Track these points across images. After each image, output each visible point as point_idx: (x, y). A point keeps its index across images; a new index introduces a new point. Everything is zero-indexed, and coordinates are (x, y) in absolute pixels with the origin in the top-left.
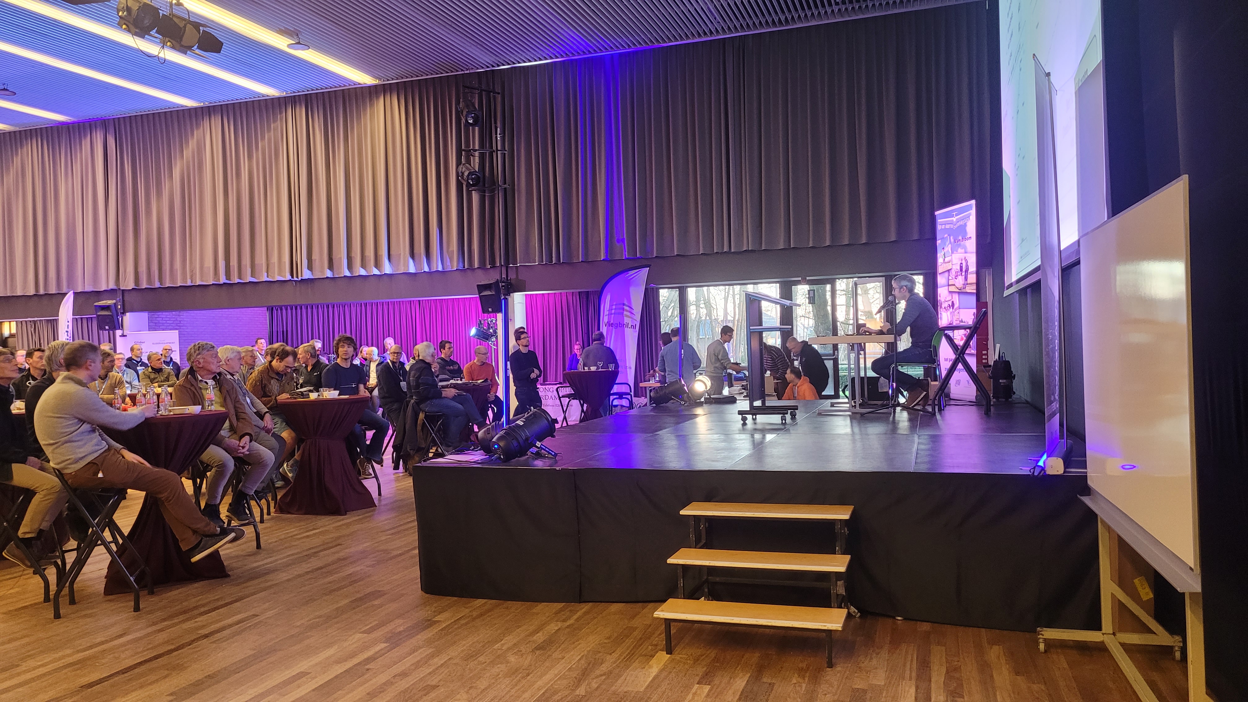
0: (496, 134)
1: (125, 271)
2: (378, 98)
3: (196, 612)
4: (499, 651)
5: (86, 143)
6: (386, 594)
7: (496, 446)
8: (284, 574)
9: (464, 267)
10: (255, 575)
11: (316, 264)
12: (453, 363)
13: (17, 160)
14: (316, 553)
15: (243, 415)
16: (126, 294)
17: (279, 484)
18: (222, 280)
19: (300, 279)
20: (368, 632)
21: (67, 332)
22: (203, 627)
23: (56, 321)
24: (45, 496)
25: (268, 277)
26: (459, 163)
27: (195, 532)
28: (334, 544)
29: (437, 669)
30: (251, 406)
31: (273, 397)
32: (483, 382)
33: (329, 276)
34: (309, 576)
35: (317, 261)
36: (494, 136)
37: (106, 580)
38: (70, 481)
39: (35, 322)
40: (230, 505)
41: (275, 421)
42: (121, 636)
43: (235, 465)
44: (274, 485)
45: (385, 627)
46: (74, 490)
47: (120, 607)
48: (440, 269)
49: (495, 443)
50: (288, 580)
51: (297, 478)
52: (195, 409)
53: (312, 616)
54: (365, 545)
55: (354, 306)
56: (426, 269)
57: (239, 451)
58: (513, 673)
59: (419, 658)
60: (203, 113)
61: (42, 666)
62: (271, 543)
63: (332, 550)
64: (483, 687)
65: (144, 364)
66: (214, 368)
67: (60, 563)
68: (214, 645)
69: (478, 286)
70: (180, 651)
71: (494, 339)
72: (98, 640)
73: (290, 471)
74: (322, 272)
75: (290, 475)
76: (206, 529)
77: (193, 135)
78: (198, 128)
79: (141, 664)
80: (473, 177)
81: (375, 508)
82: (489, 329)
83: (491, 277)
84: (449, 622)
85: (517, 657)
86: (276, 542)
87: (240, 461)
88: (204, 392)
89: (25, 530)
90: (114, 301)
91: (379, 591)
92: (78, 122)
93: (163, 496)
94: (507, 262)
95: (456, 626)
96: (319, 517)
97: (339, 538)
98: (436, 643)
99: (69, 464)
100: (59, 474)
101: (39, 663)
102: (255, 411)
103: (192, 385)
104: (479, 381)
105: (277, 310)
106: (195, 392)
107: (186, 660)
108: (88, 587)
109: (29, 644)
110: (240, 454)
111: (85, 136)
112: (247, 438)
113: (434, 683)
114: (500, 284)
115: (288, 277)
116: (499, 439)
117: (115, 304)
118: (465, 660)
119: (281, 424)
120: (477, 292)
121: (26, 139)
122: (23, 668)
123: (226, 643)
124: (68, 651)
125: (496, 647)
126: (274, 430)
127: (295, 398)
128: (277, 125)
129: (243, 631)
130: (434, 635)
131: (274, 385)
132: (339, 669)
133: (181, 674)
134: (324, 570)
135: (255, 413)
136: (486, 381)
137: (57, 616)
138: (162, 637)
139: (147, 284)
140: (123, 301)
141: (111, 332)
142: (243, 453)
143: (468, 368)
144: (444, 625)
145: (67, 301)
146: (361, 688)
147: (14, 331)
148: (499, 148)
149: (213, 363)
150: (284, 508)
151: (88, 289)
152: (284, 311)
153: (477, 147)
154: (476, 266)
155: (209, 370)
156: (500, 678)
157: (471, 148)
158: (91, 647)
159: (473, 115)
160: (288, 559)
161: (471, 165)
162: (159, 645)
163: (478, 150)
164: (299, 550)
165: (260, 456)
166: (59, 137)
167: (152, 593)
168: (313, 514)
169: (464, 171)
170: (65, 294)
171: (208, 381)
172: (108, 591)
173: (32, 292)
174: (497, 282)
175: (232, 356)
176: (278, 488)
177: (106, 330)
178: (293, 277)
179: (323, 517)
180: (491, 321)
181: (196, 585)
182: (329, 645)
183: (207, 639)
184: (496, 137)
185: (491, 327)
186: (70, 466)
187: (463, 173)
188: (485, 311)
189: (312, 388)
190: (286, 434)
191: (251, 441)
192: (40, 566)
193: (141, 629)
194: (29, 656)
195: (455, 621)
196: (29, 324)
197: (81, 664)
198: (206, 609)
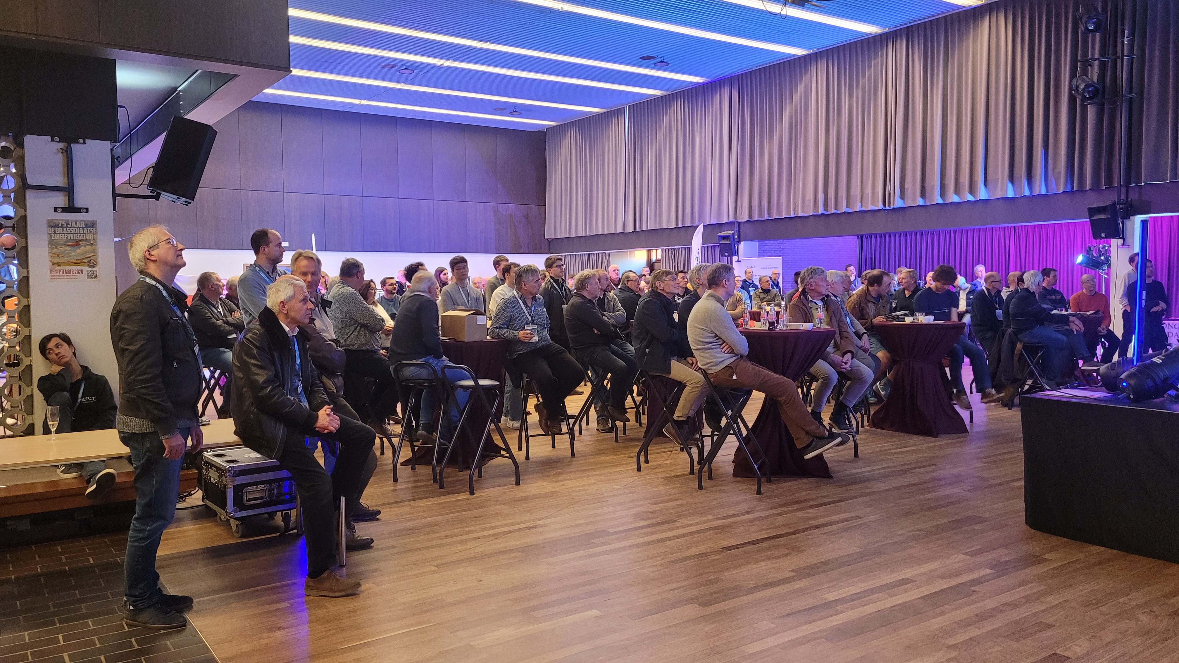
0: (1123, 38)
1: (742, 206)
2: (982, 18)
3: (807, 504)
4: (1125, 605)
5: (716, 99)
6: (986, 521)
7: (1124, 384)
8: (882, 485)
9: (1073, 189)
10: (855, 481)
11: (909, 193)
12: (1055, 292)
13: (666, 119)
14: (911, 469)
15: (846, 334)
16: (742, 226)
17: (872, 400)
18: (821, 211)
19: (892, 207)
20: (973, 554)
21: (697, 257)
22: (813, 518)
23: (690, 248)
24: (693, 388)
25: (861, 207)
26: (1073, 74)
27: (807, 433)
28: (928, 463)
29: (1051, 607)
30: (851, 326)
31: (870, 320)
32: (1093, 314)
33: (921, 204)
34: (904, 490)
35: (910, 191)
36: (1119, 41)
37: (734, 464)
38: (712, 379)
39: (674, 249)
40: (832, 414)
41: (871, 341)
42: (748, 513)
43: (838, 379)
44: (867, 401)
45: (988, 553)
46: (715, 387)
47: (746, 489)
48: (1043, 192)
49: (1123, 381)
50: (887, 490)
51: (890, 397)
52: (807, 326)
53: (912, 528)
54: (960, 469)
55: (943, 233)
56: (1027, 193)
57: (842, 367)
58: (1146, 634)
59: (1029, 593)
60: (811, 60)
61: (691, 525)
62: (867, 454)
63: (927, 469)
64: (1108, 640)
65: (755, 286)
66: (824, 291)
67: (700, 445)
68: (825, 536)
69: (1089, 208)
70: (796, 535)
71: (1105, 267)
72: (731, 513)
73: (883, 389)
74: (914, 200)
75: (883, 393)
76: (816, 432)
77: (801, 80)
78: (806, 73)
79: (766, 539)
80: (1090, 89)
81: (968, 434)
82: (1100, 256)
83: (1107, 199)
84: (1062, 563)
85: (1149, 617)
86: (872, 453)
87: (843, 376)
88: (814, 311)
89: (678, 414)
90: (733, 232)
91: (980, 517)
92: (711, 82)
93: (782, 399)
94: (1128, 181)
95: (1070, 569)
96: (911, 436)
97: (933, 458)
98: (1048, 581)
99: (711, 366)
100: (705, 373)
101: (691, 523)
102: (854, 331)
103: (804, 305)
104: (1089, 313)
105: (867, 238)
106: (807, 311)
107: (802, 544)
108: (720, 467)
109: (682, 505)
110: (843, 370)
111: (716, 93)
112: (849, 355)
113: (1050, 621)
114: (1118, 206)
115: (880, 206)
116: (1129, 376)
117: (733, 234)
118: (1084, 607)
119: (876, 345)
120: (1088, 216)
121: (673, 101)
122: (679, 524)
123: (835, 536)
124: (710, 517)
125: (1121, 600)
126: (871, 349)
127: (891, 321)
128: (877, 62)
129: (849, 528)
130: (1044, 572)
131: (871, 309)
132: (943, 584)
133: (799, 555)
134: (921, 487)
135: (854, 332)
136: (1097, 312)
137: (700, 487)
138: (780, 520)
139: (758, 217)
140: (739, 232)
141: (729, 258)
142: (845, 369)
143: (1075, 299)
144: (1055, 565)
145: (699, 232)
146: (968, 608)
147: (659, 257)
148: (1126, 53)
149: (823, 286)
150: (877, 422)
151: (714, 222)
152: (873, 239)
153: (1097, 56)
154: (1088, 187)
155: (819, 293)
156: (1129, 635)
157: (1090, 57)
158: (727, 517)
159: (1094, 20)
160: (884, 470)
161: (1088, 77)
162: (780, 526)
163: (1099, 59)
164: (894, 464)
165: (861, 372)
166: (696, 96)
167: (769, 481)
168: (906, 433)
169: (1080, 84)
170: (697, 227)
171: (817, 301)
172: (736, 474)
173: (673, 225)
174: (1114, 205)
175: (837, 280)
176: (871, 404)
177: (725, 256)
178: (885, 206)
179: (915, 436)
180: (1104, 247)
181: (805, 481)
182: (931, 559)
183: (818, 529)
184: (1123, 42)
185: (1103, 254)
186: (712, 368)
187: (1078, 87)
188: (1096, 236)
189: (907, 312)
190: (880, 354)
191: (852, 358)
192: (688, 445)
193: (763, 510)
194: (683, 515)
195: (1068, 563)
196: (670, 251)
197: (720, 529)
198: (815, 503)
